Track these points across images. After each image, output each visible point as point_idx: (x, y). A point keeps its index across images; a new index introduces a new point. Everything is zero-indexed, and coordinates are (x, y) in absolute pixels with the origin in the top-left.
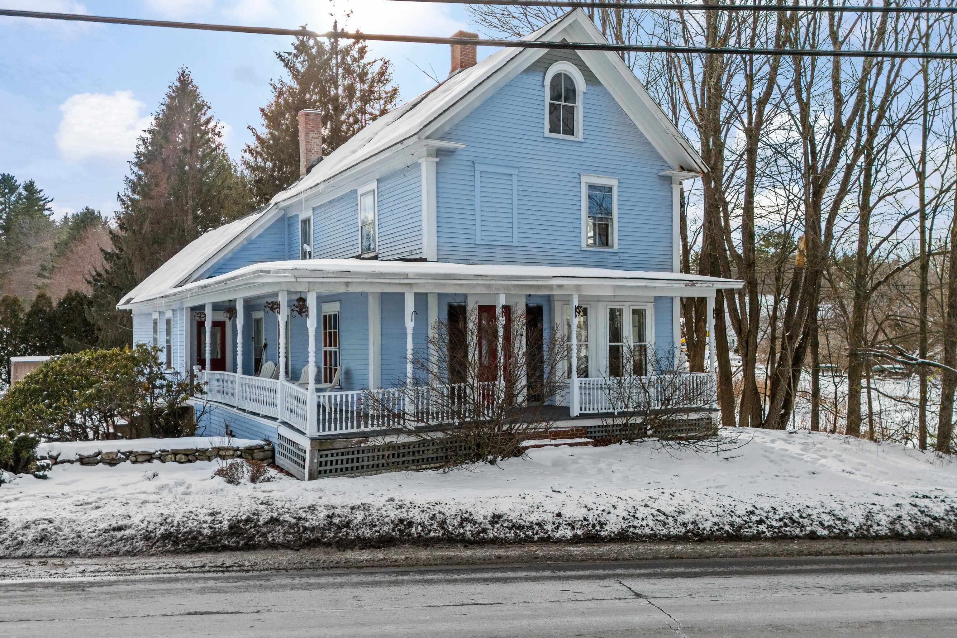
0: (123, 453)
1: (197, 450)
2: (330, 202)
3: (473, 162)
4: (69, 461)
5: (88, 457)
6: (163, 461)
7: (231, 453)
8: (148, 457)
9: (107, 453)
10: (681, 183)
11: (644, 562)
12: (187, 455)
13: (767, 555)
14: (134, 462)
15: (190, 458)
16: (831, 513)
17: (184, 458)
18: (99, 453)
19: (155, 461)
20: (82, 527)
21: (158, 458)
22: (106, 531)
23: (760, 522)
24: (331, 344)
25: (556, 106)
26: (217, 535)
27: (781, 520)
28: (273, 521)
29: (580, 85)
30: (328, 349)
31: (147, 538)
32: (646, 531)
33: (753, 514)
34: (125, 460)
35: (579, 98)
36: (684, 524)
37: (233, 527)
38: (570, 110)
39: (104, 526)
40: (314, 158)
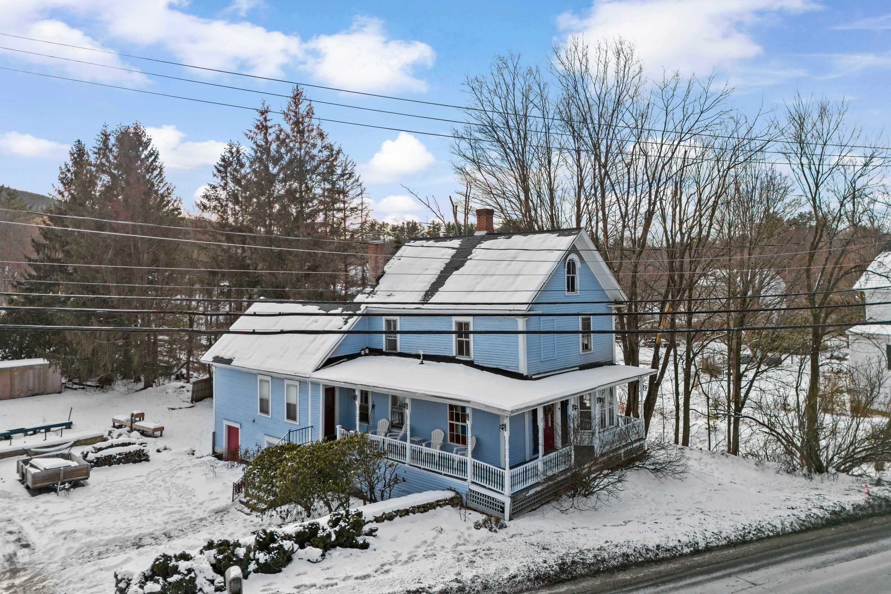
0: (395, 512)
1: (428, 504)
4: (370, 521)
5: (380, 517)
6: (414, 513)
7: (444, 502)
8: (406, 512)
9: (387, 512)
12: (424, 507)
13: (763, 551)
14: (401, 516)
15: (426, 509)
16: (769, 524)
17: (423, 509)
18: (384, 514)
19: (410, 514)
20: (496, 578)
21: (411, 512)
22: (510, 579)
23: (749, 533)
24: (457, 420)
25: (568, 277)
26: (556, 574)
27: (755, 530)
28: (573, 562)
29: (578, 265)
30: (455, 423)
31: (529, 580)
32: (714, 544)
33: (744, 528)
34: (396, 516)
35: (577, 272)
36: (725, 538)
37: (561, 569)
38: (573, 278)
39: (506, 576)
40: (379, 273)
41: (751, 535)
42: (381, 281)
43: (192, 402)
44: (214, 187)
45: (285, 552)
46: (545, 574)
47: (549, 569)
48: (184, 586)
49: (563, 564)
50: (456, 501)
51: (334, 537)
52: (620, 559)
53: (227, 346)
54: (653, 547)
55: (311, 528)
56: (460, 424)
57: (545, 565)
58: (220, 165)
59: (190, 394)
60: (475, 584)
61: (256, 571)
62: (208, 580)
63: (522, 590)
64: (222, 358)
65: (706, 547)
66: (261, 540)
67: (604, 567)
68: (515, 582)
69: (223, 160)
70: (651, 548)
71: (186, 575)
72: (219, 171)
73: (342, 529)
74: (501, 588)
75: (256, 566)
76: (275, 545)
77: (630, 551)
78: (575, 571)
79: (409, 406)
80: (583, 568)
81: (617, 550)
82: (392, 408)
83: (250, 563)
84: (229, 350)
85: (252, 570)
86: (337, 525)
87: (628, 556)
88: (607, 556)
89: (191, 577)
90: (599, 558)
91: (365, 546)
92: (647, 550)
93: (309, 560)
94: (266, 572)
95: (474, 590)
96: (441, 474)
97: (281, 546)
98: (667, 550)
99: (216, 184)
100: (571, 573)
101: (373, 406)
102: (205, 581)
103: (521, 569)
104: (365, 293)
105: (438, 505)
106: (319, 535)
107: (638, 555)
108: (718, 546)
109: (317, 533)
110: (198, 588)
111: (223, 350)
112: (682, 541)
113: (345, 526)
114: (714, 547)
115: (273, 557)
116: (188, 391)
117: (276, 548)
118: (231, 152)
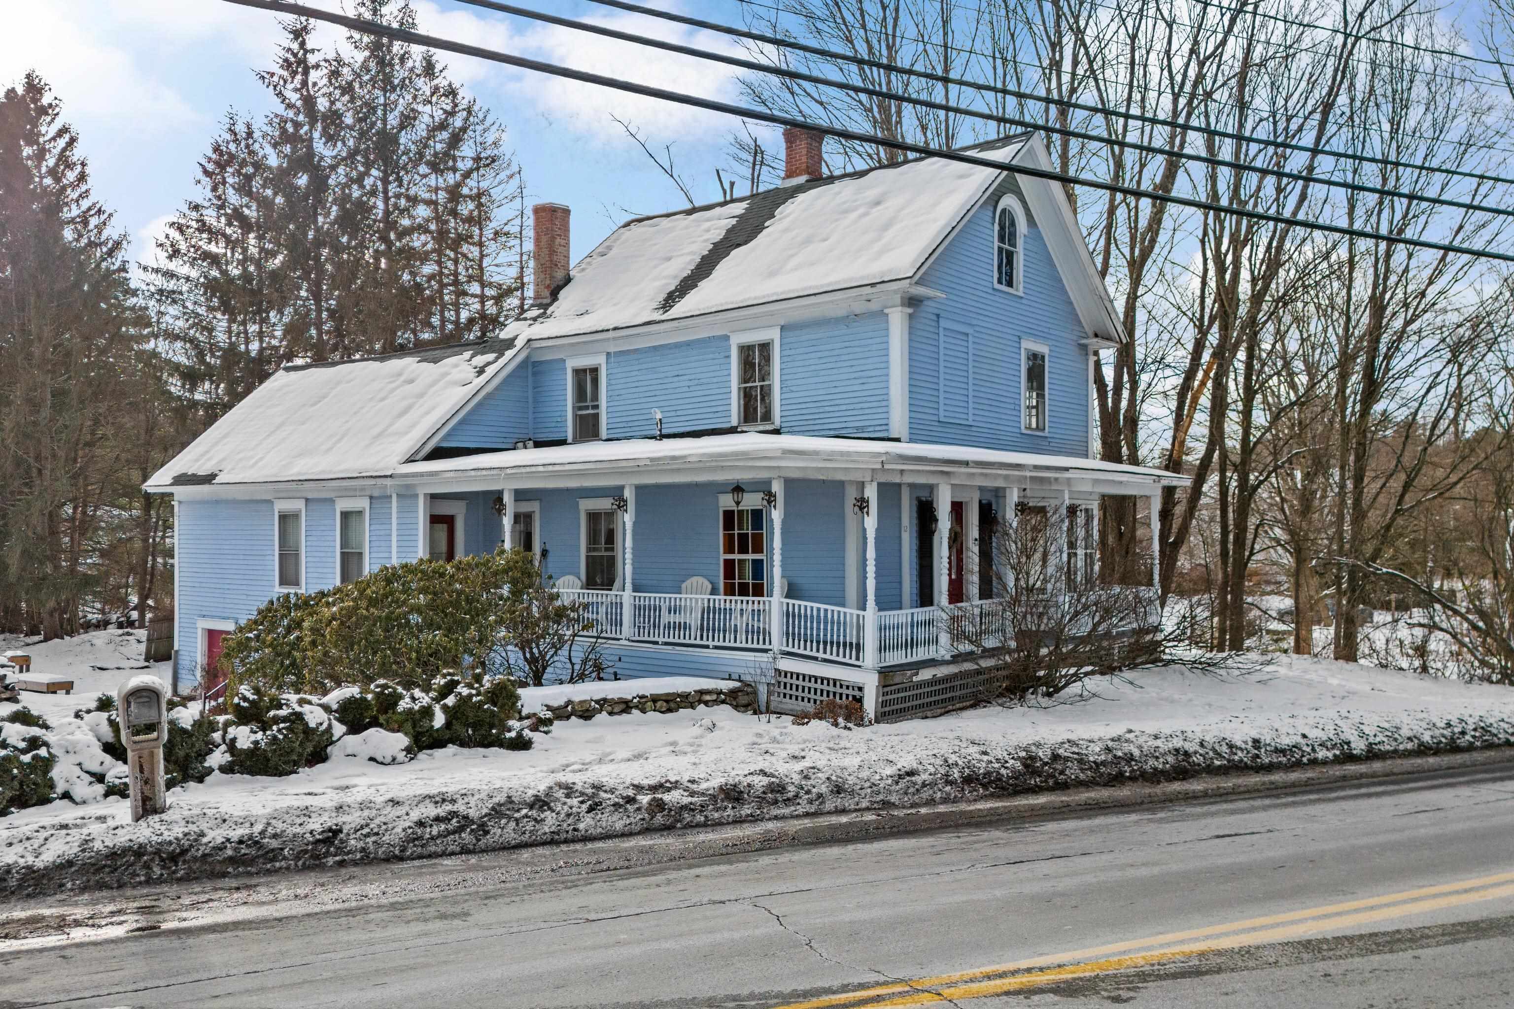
0: (597, 702)
1: (679, 695)
2: (655, 348)
3: (938, 316)
5: (557, 708)
6: (644, 711)
7: (714, 697)
8: (623, 706)
9: (581, 702)
10: (1096, 353)
11: (1393, 778)
12: (667, 701)
14: (610, 713)
15: (672, 705)
17: (664, 705)
18: (569, 702)
19: (634, 711)
20: (865, 774)
21: (637, 707)
22: (900, 777)
23: (1463, 733)
24: (743, 550)
25: (1000, 250)
26: (1016, 775)
27: (1475, 730)
28: (1055, 757)
29: (1022, 226)
30: (736, 556)
31: (949, 782)
32: (1388, 747)
33: (1449, 725)
34: (600, 711)
35: (1020, 242)
36: (1410, 739)
37: (1026, 766)
38: (1010, 256)
39: (889, 771)
40: (560, 274)
41: (1468, 737)
42: (562, 294)
43: (147, 659)
44: (196, 208)
45: (308, 732)
46: (988, 774)
47: (997, 765)
48: (14, 777)
49: (1033, 758)
50: (743, 699)
51: (439, 720)
52: (1171, 759)
53: (207, 452)
54: (1246, 742)
55: (382, 693)
56: (751, 556)
57: (985, 758)
58: (210, 160)
59: (143, 647)
60: (812, 782)
61: (226, 769)
62: (87, 772)
63: (933, 800)
64: (194, 475)
65: (1369, 751)
66: (246, 704)
67: (1133, 771)
68: (915, 784)
69: (217, 149)
70: (1239, 744)
71: (24, 751)
72: (206, 172)
73: (464, 701)
74: (878, 793)
75: (228, 757)
76: (283, 712)
77: (1191, 747)
78: (1062, 772)
79: (631, 506)
80: (1082, 770)
81: (1158, 743)
82: (589, 550)
83: (211, 751)
84: (209, 460)
85: (215, 766)
86: (451, 692)
87: (1186, 754)
88: (1136, 753)
89: (36, 758)
90: (1120, 754)
91: (521, 744)
92: (1231, 746)
93: (372, 759)
94: (253, 772)
95: (808, 792)
96: (707, 647)
97: (299, 716)
98: (1277, 750)
99: (200, 201)
100: (1052, 776)
101: (544, 553)
102: (77, 771)
103: (924, 762)
104: (525, 319)
105: (700, 702)
106: (400, 709)
107: (1211, 754)
108: (1395, 751)
109: (396, 704)
110: (60, 789)
111: (197, 460)
112: (1310, 736)
113: (470, 696)
114: (1388, 752)
115: (275, 738)
116: (139, 641)
117: (284, 719)
118: (232, 131)
